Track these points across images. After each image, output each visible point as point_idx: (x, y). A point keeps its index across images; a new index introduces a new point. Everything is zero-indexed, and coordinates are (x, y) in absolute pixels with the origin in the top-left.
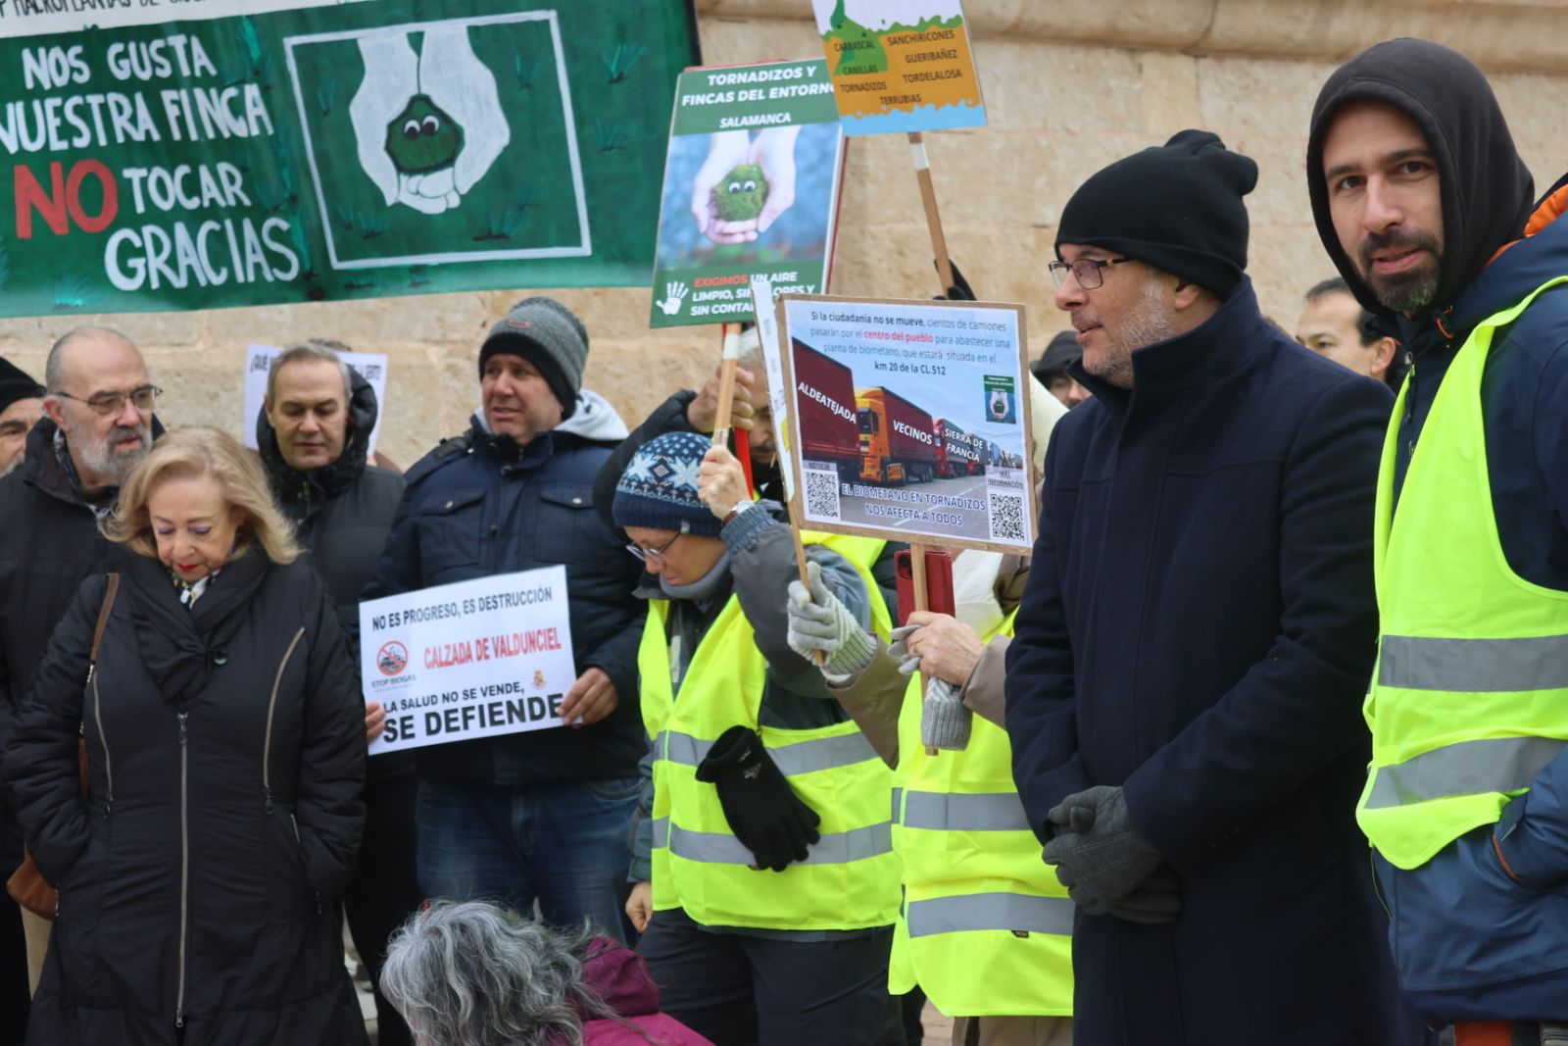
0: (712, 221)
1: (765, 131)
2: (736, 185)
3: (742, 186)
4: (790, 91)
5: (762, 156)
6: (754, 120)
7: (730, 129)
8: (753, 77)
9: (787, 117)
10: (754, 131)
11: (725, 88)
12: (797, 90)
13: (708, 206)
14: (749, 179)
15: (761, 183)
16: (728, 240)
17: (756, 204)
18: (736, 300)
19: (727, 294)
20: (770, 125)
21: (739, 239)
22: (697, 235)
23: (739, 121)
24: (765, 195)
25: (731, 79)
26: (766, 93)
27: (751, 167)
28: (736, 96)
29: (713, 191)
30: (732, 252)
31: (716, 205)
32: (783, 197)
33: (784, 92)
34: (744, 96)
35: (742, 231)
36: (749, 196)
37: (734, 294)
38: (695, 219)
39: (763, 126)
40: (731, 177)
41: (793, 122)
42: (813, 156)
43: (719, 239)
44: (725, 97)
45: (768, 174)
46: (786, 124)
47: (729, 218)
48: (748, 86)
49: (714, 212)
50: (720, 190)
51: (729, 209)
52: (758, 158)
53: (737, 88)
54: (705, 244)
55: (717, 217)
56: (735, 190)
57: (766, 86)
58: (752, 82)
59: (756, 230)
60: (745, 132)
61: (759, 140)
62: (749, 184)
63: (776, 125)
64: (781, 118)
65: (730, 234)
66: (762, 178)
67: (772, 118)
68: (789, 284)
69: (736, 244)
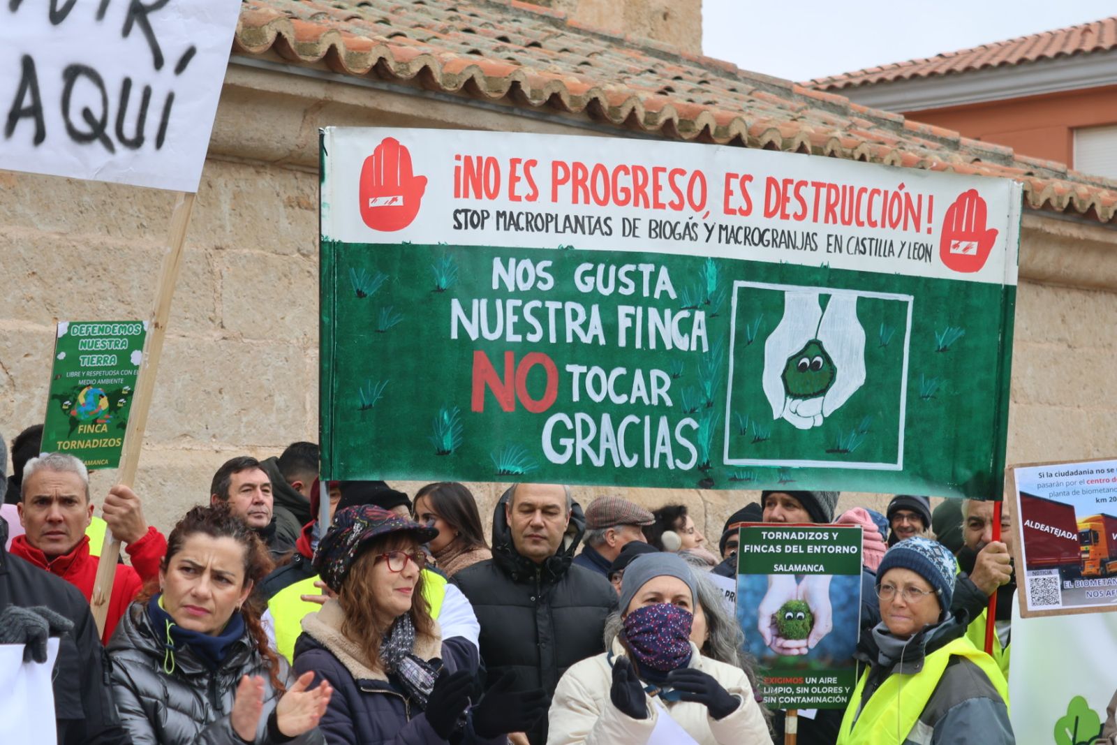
0: (774, 638)
1: (807, 577)
2: (791, 614)
3: (795, 615)
4: (822, 549)
5: (807, 594)
6: (798, 568)
7: (781, 572)
8: (794, 536)
9: (822, 568)
10: (799, 576)
11: (775, 542)
12: (826, 549)
13: (770, 627)
14: (801, 611)
15: (809, 614)
16: (786, 652)
17: (806, 629)
18: (795, 695)
19: (789, 690)
20: (810, 573)
21: (796, 652)
22: (764, 647)
23: (787, 568)
24: (812, 623)
25: (778, 535)
26: (805, 549)
27: (800, 602)
28: (783, 548)
29: (773, 617)
30: (791, 661)
31: (777, 627)
32: (824, 625)
33: (817, 549)
34: (788, 549)
35: (797, 647)
36: (801, 623)
37: (794, 690)
38: (762, 637)
39: (805, 573)
40: (786, 608)
41: (826, 572)
42: (843, 598)
43: (780, 651)
44: (775, 549)
45: (813, 609)
46: (821, 573)
47: (787, 637)
48: (792, 542)
49: (775, 632)
50: (778, 616)
51: (785, 631)
52: (804, 596)
53: (783, 542)
54: (770, 654)
55: (778, 636)
56: (789, 617)
57: (805, 543)
58: (793, 539)
59: (807, 647)
60: (793, 576)
61: (803, 583)
62: (799, 614)
63: (814, 573)
64: (817, 568)
65: (789, 649)
66: (809, 611)
67: (811, 568)
68: (833, 685)
69: (793, 656)
